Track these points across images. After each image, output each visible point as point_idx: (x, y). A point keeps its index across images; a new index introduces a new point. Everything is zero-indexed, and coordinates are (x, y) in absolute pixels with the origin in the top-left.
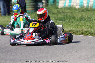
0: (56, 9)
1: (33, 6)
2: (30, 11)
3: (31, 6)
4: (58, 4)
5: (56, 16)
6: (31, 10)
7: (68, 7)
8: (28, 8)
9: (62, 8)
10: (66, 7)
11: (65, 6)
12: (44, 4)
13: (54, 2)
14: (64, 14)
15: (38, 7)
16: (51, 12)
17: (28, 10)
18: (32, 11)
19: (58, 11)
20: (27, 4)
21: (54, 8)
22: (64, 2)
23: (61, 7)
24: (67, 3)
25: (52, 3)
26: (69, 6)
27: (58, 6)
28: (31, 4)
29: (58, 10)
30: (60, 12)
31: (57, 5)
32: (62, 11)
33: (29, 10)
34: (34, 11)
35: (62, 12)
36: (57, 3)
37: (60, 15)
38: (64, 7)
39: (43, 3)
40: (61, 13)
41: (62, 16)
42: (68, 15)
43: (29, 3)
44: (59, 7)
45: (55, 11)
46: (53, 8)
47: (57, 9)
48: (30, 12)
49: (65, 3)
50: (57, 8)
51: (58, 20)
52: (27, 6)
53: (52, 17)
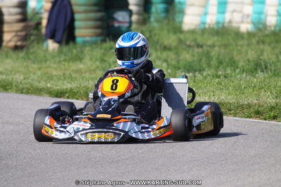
0: (175, 33)
1: (98, 23)
2: (88, 38)
3: (91, 23)
4: (182, 18)
5: (172, 55)
6: (91, 36)
7: (216, 27)
8: (80, 28)
9: (193, 32)
10: (207, 26)
11: (204, 23)
12: (134, 18)
13: (167, 11)
14: (200, 50)
15: (113, 26)
16: (157, 43)
17: (80, 36)
18: (94, 39)
19: (180, 41)
20: (77, 16)
21: (169, 31)
22: (201, 10)
23: (192, 27)
24: (213, 14)
25: (162, 15)
26: (218, 23)
27: (181, 22)
28: (92, 15)
29: (182, 36)
30: (188, 43)
31: (178, 20)
32: (195, 40)
33: (85, 36)
34: (99, 39)
35: (193, 43)
36: (177, 15)
37: (188, 53)
38: (202, 26)
39: (131, 13)
40: (189, 46)
41: (193, 56)
42: (213, 54)
43: (85, 12)
45: (171, 40)
46: (165, 32)
47: (178, 35)
48: (88, 41)
49: (206, 14)
50: (178, 30)
51: (179, 68)
52: (77, 24)
53: (160, 59)
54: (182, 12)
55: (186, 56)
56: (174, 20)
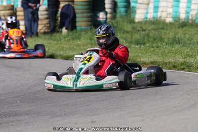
0: (130, 23)
1: (90, 19)
2: (83, 27)
3: (85, 19)
4: (135, 15)
5: (129, 36)
6: (85, 26)
7: (153, 20)
8: (79, 22)
9: (140, 23)
10: (148, 19)
11: (146, 18)
12: (109, 16)
13: (126, 12)
14: (144, 32)
15: (97, 20)
16: (121, 29)
17: (79, 26)
18: (86, 28)
19: (133, 28)
20: (77, 15)
21: (127, 23)
22: (145, 11)
23: (140, 20)
24: (151, 13)
25: (124, 14)
26: (154, 18)
27: (134, 18)
28: (86, 15)
29: (134, 25)
30: (138, 29)
31: (132, 17)
32: (141, 27)
33: (81, 26)
34: (90, 27)
35: (140, 29)
36: (132, 14)
37: (137, 34)
38: (145, 20)
39: (106, 13)
40: (138, 31)
41: (140, 36)
42: (151, 34)
43: (82, 13)
44: (136, 20)
45: (128, 27)
46: (125, 23)
47: (132, 24)
48: (83, 29)
49: (147, 13)
50: (132, 21)
51: (132, 43)
52: (77, 19)
53: (122, 38)
54: (135, 12)
55: (137, 36)
56: (130, 16)
